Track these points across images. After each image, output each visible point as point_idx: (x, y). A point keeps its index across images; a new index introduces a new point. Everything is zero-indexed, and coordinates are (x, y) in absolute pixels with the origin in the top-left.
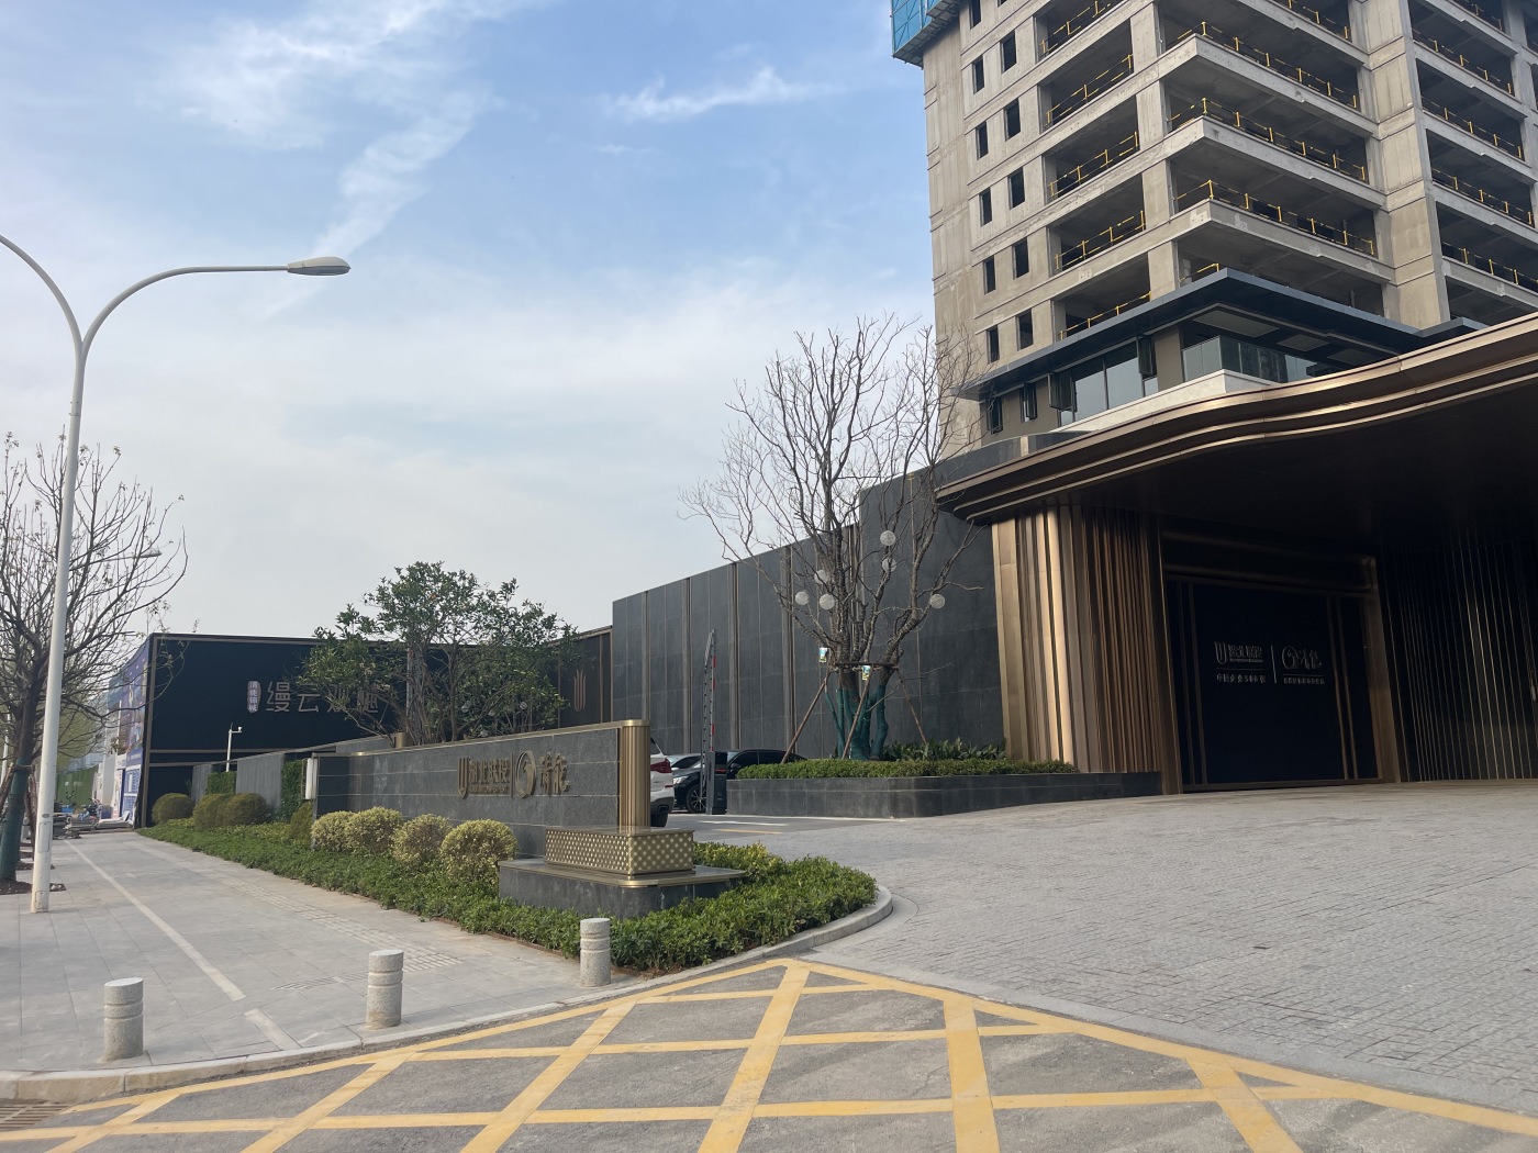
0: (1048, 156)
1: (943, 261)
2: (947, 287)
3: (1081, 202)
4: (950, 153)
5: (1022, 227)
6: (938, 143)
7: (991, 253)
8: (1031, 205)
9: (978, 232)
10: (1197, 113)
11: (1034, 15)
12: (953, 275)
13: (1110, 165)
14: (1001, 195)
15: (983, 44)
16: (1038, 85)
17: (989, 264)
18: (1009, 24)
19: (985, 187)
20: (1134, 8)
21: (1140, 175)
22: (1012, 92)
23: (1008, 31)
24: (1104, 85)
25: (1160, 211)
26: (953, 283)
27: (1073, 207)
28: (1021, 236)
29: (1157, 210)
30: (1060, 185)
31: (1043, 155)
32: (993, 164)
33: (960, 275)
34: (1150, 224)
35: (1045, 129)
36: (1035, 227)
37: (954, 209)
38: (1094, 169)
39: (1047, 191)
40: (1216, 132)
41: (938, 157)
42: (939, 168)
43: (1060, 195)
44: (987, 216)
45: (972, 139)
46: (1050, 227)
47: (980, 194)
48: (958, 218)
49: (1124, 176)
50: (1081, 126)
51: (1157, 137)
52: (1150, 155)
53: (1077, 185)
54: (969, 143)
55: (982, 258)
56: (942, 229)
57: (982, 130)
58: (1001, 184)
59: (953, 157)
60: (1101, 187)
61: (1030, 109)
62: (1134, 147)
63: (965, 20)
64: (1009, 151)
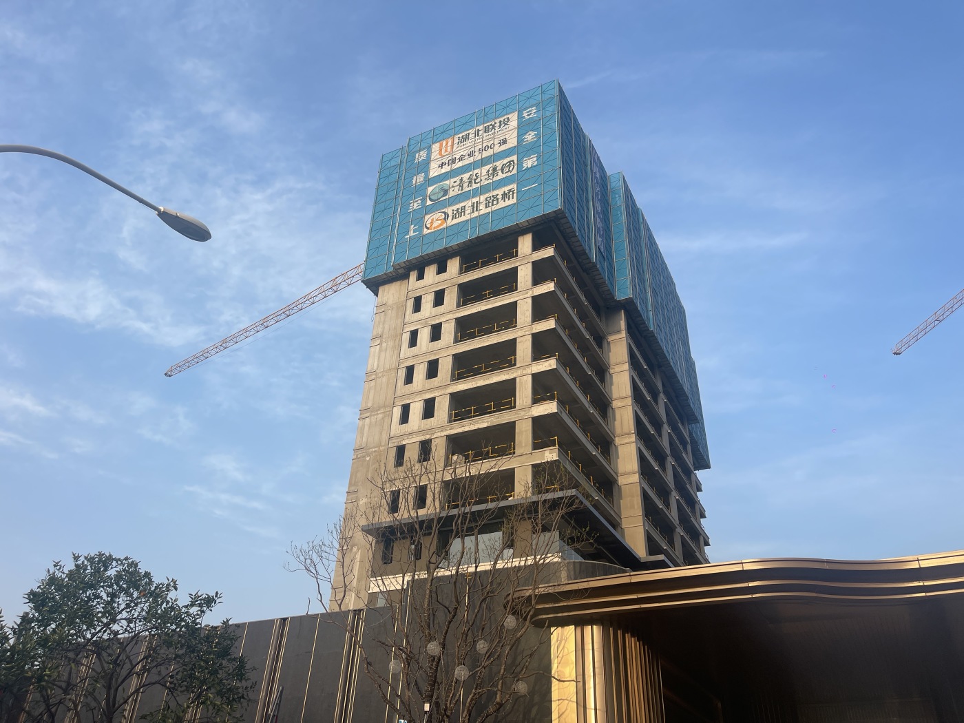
0: (454, 396)
1: (364, 439)
2: (364, 457)
3: (473, 427)
4: (383, 376)
5: (429, 432)
6: (375, 368)
7: (404, 443)
8: (438, 421)
9: (396, 428)
10: (552, 398)
11: (456, 319)
12: (371, 450)
13: (494, 412)
14: (416, 410)
15: (419, 324)
16: (453, 355)
17: (401, 450)
18: (439, 319)
19: (407, 402)
20: (520, 333)
21: (514, 422)
22: (435, 354)
23: (437, 322)
24: (495, 368)
25: (526, 446)
26: (368, 455)
27: (467, 429)
28: (428, 437)
29: (523, 445)
30: (456, 415)
31: (450, 394)
32: (414, 390)
33: (375, 451)
34: (518, 452)
35: (453, 381)
36: (439, 434)
37: (379, 410)
38: (483, 411)
39: (450, 416)
40: (561, 412)
41: (374, 377)
42: (373, 383)
43: (455, 421)
44: (405, 419)
45: (402, 373)
46: (449, 437)
47: (402, 406)
48: (381, 416)
49: (504, 420)
50: (479, 385)
51: (527, 404)
52: (522, 413)
53: (471, 417)
54: (400, 374)
55: (396, 444)
56: (368, 420)
57: (410, 370)
58: (418, 403)
59: (384, 379)
60: (487, 422)
61: (445, 367)
62: (511, 406)
63: (413, 275)
64: (427, 386)
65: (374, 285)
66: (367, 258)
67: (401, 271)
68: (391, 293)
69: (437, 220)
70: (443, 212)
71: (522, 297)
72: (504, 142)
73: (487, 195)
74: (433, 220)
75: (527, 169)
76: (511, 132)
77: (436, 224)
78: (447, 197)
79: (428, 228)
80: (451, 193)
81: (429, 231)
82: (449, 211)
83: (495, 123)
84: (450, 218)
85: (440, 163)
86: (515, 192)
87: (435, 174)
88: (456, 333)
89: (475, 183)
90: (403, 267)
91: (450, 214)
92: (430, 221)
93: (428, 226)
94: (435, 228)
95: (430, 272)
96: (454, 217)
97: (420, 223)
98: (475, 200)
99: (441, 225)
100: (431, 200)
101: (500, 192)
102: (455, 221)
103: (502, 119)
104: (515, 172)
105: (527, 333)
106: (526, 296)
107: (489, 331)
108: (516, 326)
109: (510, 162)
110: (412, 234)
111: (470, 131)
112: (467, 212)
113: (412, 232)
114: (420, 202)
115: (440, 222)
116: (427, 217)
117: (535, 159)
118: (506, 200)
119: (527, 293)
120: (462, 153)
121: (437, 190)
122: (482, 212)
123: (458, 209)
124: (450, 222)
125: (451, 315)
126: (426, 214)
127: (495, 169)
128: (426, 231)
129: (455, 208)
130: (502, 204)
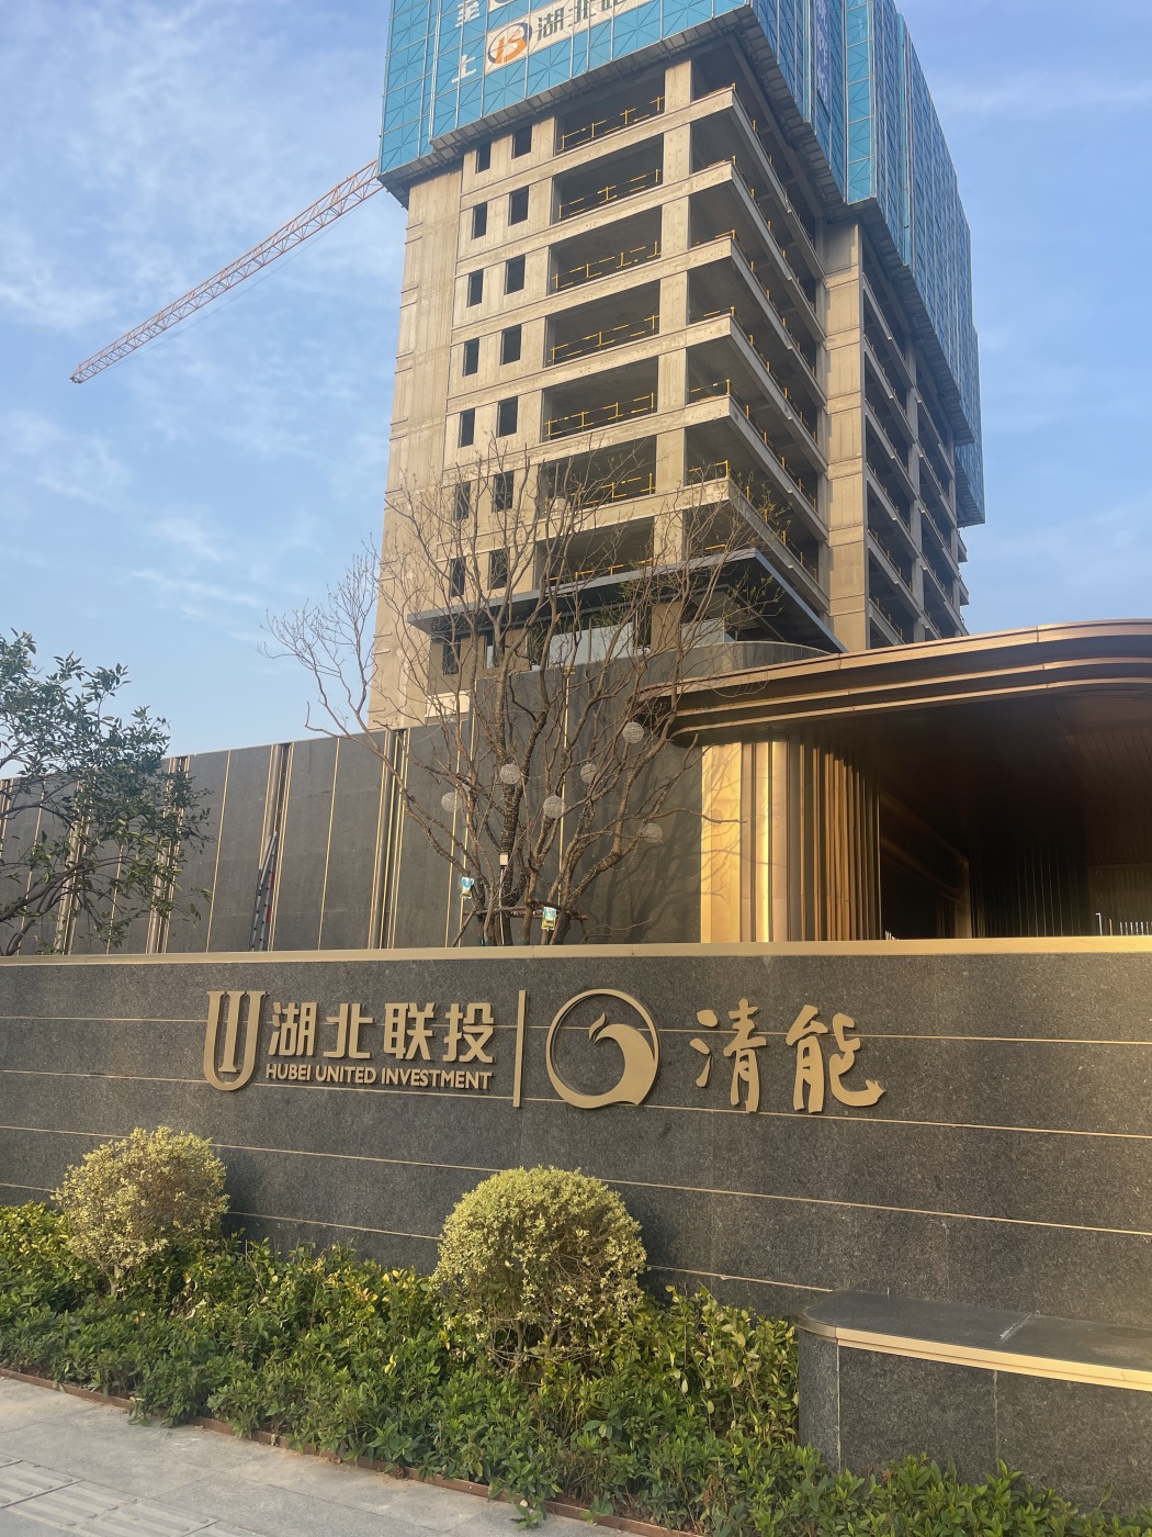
0: (550, 394)
1: (402, 474)
3: (583, 450)
4: (426, 361)
5: (510, 459)
6: (412, 347)
7: (468, 478)
8: (523, 439)
9: (454, 454)
10: (720, 391)
11: (551, 246)
12: (413, 493)
13: (620, 420)
14: (487, 420)
15: (485, 259)
16: (546, 317)
17: (463, 492)
18: (520, 247)
19: (469, 406)
20: (667, 270)
21: (654, 437)
22: (515, 317)
23: (517, 253)
24: (622, 338)
25: (674, 480)
26: (411, 502)
27: (574, 451)
28: (507, 468)
29: (670, 477)
30: (555, 428)
31: (544, 390)
32: (481, 385)
33: (420, 494)
34: (659, 488)
35: (548, 365)
36: (526, 463)
37: (423, 422)
38: (600, 419)
39: (544, 430)
40: (736, 416)
41: (410, 363)
42: (410, 375)
43: (552, 438)
44: (467, 435)
45: (459, 354)
46: (543, 467)
47: (462, 413)
48: (427, 432)
49: (636, 434)
50: (592, 371)
51: (678, 403)
52: (669, 420)
53: (580, 431)
54: (454, 355)
55: (455, 482)
56: (405, 441)
57: (472, 348)
58: (488, 408)
59: (429, 367)
60: (608, 438)
61: (534, 339)
62: (649, 407)
63: (471, 161)
64: (503, 377)
65: (401, 184)
66: (384, 130)
67: (448, 154)
68: (432, 198)
69: (511, 41)
70: (523, 25)
71: (670, 197)
74: (502, 41)
77: (509, 49)
79: (493, 60)
81: (496, 66)
82: (533, 20)
84: (535, 36)
88: (551, 274)
90: (450, 146)
91: (535, 28)
92: (496, 44)
93: (494, 55)
94: (507, 58)
95: (502, 150)
96: (543, 34)
97: (478, 49)
99: (517, 51)
102: (546, 42)
105: (680, 269)
106: (679, 194)
107: (610, 269)
108: (659, 257)
110: (464, 73)
112: (567, 21)
113: (464, 69)
114: (476, 5)
115: (515, 45)
116: (491, 36)
119: (680, 188)
122: (595, 20)
123: (549, 16)
124: (536, 44)
125: (541, 239)
126: (488, 30)
128: (490, 67)
129: (543, 13)
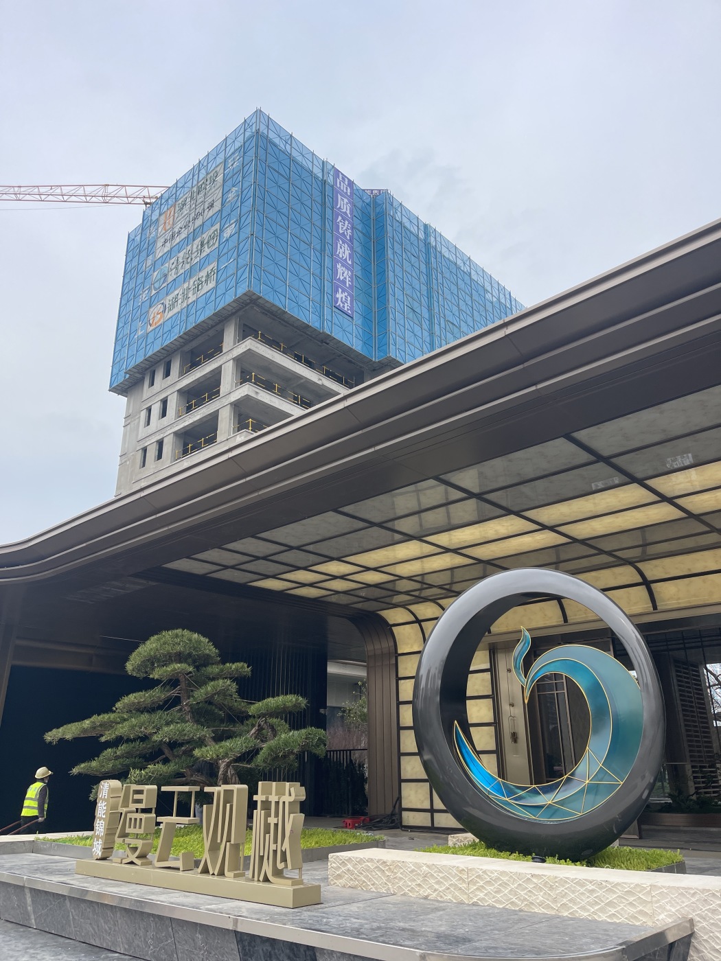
0: (180, 392)
1: (126, 446)
2: (126, 462)
5: (163, 431)
7: (146, 444)
8: (168, 419)
9: (142, 431)
12: (129, 455)
13: (207, 402)
14: (156, 410)
17: (145, 450)
19: (150, 405)
21: (218, 410)
24: (210, 357)
26: (129, 460)
27: (187, 423)
28: (162, 436)
30: (182, 411)
31: (178, 390)
32: (155, 392)
33: (132, 455)
34: (219, 440)
35: (180, 378)
36: (169, 432)
37: (135, 416)
38: (200, 403)
39: (176, 413)
44: (148, 422)
46: (176, 434)
47: (147, 409)
48: (136, 422)
49: (212, 409)
50: (197, 378)
51: (228, 391)
52: (224, 400)
53: (192, 411)
55: (142, 447)
56: (129, 426)
69: (158, 314)
70: (162, 304)
72: (212, 206)
73: (194, 279)
74: (154, 314)
75: (227, 240)
76: (217, 191)
77: (157, 319)
78: (165, 284)
79: (150, 325)
80: (170, 279)
81: (152, 328)
82: (167, 301)
83: (207, 181)
84: (167, 310)
85: (163, 240)
86: (216, 271)
87: (160, 255)
89: (188, 263)
90: (140, 370)
91: (167, 305)
92: (152, 316)
93: (151, 322)
94: (156, 324)
96: (170, 309)
97: (146, 318)
98: (186, 285)
99: (160, 320)
100: (155, 289)
101: (203, 274)
103: (212, 174)
104: (217, 245)
109: (214, 232)
110: (140, 333)
111: (186, 195)
112: (179, 301)
113: (139, 330)
114: (147, 291)
116: (151, 310)
117: (234, 225)
118: (209, 282)
120: (180, 225)
121: (159, 277)
122: (189, 301)
123: (173, 299)
124: (169, 315)
126: (150, 307)
127: (202, 245)
129: (171, 297)
130: (206, 288)
